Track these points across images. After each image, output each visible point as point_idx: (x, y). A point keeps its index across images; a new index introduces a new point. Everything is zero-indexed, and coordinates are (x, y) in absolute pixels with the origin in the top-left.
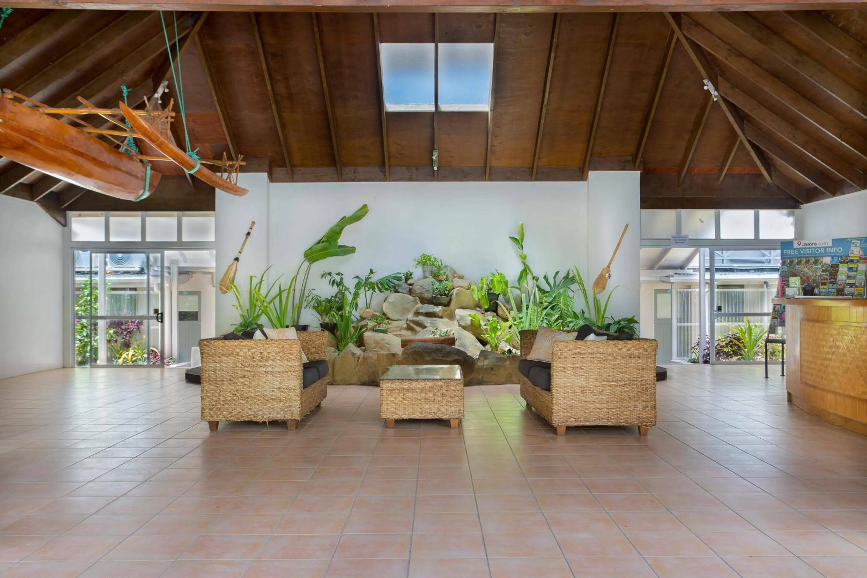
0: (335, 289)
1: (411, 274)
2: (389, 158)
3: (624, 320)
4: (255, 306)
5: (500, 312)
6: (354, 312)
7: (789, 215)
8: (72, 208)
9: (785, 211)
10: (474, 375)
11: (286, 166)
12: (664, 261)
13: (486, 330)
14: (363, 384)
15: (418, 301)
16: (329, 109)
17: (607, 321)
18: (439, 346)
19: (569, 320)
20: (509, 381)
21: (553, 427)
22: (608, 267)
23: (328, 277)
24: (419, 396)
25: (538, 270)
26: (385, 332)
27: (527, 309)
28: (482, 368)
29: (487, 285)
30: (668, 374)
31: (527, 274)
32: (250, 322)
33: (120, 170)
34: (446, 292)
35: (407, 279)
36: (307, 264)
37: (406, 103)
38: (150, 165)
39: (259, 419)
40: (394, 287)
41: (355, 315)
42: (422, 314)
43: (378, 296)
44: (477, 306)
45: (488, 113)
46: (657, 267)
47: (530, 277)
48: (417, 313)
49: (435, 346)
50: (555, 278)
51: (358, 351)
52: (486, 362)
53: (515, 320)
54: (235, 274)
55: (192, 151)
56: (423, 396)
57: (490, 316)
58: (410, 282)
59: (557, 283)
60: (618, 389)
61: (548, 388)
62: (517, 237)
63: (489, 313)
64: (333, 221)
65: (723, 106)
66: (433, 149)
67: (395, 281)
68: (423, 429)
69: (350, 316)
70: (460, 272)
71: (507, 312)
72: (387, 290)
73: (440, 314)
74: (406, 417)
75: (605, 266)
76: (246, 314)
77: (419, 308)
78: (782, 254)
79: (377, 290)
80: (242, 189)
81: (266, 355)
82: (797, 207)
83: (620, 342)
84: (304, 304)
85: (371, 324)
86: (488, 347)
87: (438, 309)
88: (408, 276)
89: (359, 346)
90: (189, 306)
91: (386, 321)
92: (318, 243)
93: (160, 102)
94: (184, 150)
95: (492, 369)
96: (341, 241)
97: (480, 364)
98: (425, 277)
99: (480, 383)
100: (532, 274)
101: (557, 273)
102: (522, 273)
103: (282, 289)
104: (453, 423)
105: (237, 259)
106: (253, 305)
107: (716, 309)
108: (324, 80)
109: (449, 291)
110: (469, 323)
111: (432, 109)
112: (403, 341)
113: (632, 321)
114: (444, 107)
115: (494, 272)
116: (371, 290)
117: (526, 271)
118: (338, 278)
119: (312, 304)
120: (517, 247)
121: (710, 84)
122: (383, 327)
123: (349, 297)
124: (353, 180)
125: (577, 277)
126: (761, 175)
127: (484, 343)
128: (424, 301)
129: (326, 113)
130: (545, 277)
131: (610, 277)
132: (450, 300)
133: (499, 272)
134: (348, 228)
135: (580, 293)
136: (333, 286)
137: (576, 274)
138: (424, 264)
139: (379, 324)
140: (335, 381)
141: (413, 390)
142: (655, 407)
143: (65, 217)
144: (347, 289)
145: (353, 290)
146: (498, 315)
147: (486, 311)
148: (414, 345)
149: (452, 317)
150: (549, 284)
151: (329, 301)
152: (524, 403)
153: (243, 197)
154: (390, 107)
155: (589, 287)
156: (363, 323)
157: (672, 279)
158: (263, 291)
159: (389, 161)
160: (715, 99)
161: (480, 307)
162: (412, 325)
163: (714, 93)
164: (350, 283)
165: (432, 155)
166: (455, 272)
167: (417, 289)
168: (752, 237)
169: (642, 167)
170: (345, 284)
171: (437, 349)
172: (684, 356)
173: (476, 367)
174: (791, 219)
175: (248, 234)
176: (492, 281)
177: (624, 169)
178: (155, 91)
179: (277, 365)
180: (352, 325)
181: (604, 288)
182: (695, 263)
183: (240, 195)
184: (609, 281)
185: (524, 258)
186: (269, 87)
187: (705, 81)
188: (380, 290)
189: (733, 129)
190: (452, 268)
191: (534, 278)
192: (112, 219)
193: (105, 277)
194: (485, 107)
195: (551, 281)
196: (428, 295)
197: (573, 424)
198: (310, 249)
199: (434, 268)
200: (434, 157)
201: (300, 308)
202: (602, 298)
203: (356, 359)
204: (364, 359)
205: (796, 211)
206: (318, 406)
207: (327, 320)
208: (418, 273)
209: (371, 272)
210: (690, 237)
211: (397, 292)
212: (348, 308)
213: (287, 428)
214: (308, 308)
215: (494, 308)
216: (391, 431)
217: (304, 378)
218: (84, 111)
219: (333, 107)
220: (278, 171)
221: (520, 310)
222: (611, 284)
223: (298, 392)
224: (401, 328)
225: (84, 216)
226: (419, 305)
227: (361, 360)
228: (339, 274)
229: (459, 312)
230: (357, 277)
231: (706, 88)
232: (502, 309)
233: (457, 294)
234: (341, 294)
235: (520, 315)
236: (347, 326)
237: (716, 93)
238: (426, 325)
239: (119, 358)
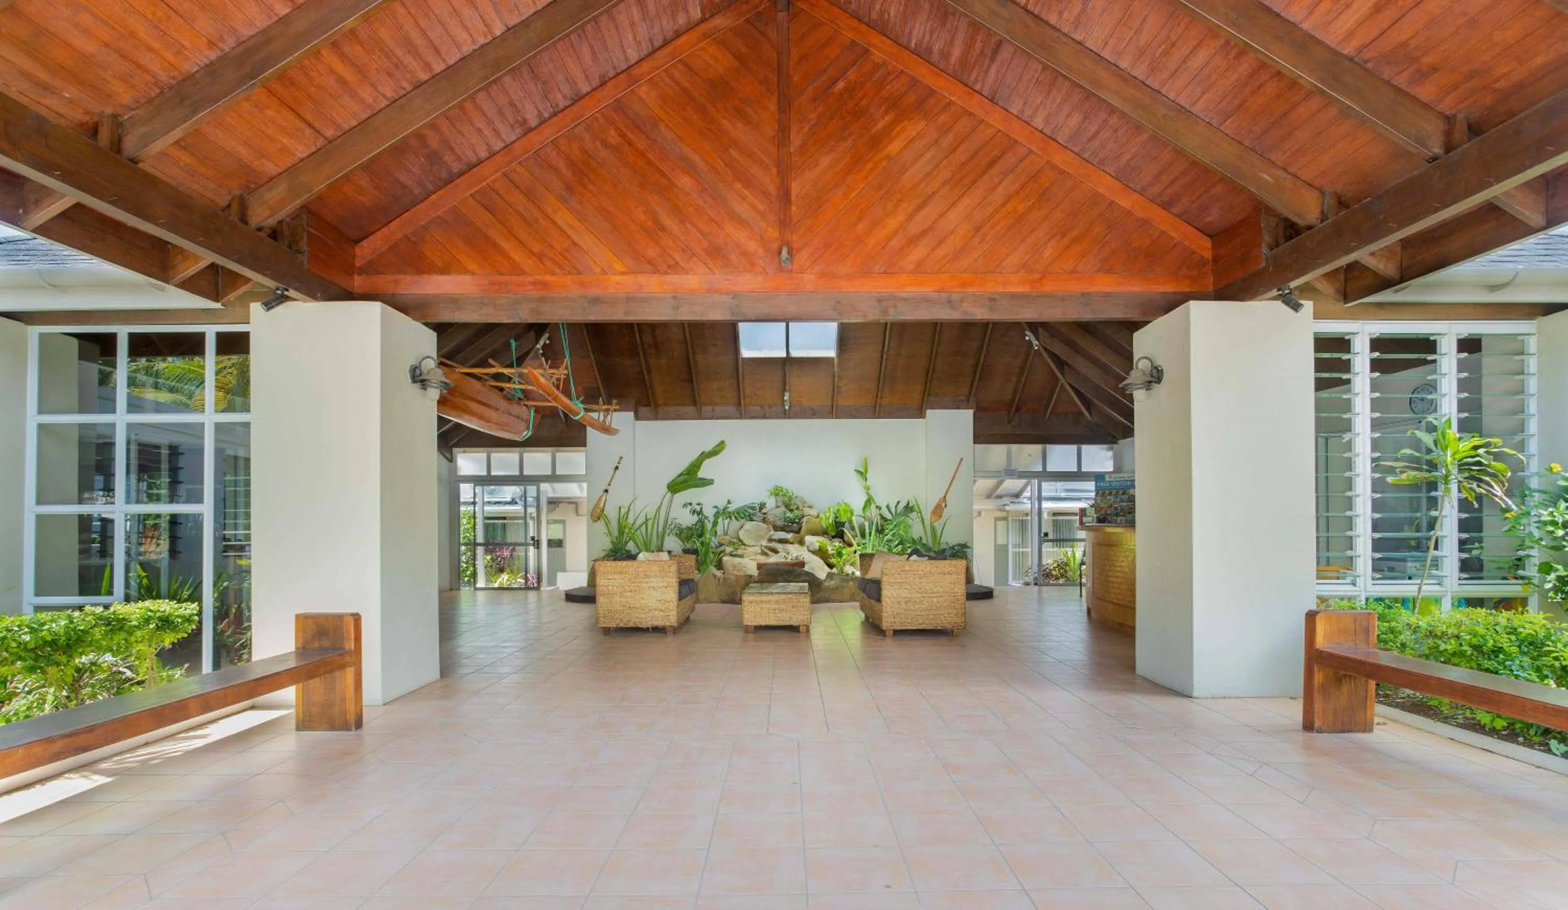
0: (695, 518)
1: (765, 504)
2: (744, 398)
3: (959, 545)
4: (623, 533)
5: (846, 539)
6: (713, 538)
7: (1109, 449)
8: (457, 445)
9: (1105, 446)
10: (821, 594)
11: (650, 406)
12: (999, 491)
13: (833, 555)
14: (724, 602)
15: (771, 528)
16: (691, 355)
17: (943, 546)
18: (790, 568)
19: (909, 545)
20: (852, 599)
21: (883, 630)
22: (945, 497)
23: (689, 507)
24: (774, 606)
25: (882, 499)
26: (741, 556)
27: (870, 536)
28: (828, 588)
29: (834, 513)
30: (994, 594)
31: (870, 504)
32: (619, 549)
33: (511, 414)
34: (797, 521)
35: (761, 509)
36: (669, 494)
37: (760, 350)
38: (534, 408)
39: (644, 626)
40: (749, 516)
41: (714, 541)
42: (775, 540)
43: (735, 524)
44: (824, 533)
45: (833, 359)
46: (994, 495)
47: (873, 506)
48: (770, 540)
49: (786, 568)
50: (896, 507)
51: (719, 573)
52: (833, 583)
53: (859, 545)
54: (605, 504)
55: (578, 399)
56: (777, 606)
57: (837, 543)
58: (764, 511)
59: (898, 512)
60: (935, 600)
61: (879, 600)
62: (862, 470)
63: (836, 539)
64: (694, 456)
65: (1045, 355)
66: (784, 390)
67: (750, 510)
68: (777, 634)
69: (709, 543)
70: (809, 502)
71: (852, 539)
72: (743, 518)
73: (791, 541)
74: (764, 624)
75: (942, 496)
76: (615, 540)
77: (772, 535)
78: (1096, 486)
79: (733, 518)
80: (617, 430)
81: (649, 573)
82: (1115, 443)
83: (937, 562)
84: (668, 532)
85: (729, 549)
86: (834, 570)
87: (789, 536)
88: (762, 506)
89: (719, 569)
90: (557, 536)
91: (743, 547)
92: (679, 476)
93: (541, 352)
94: (571, 399)
95: (837, 588)
96: (701, 474)
97: (826, 584)
98: (778, 507)
99: (827, 601)
100: (875, 503)
101: (898, 503)
102: (866, 503)
103: (648, 517)
104: (802, 629)
105: (606, 491)
106: (621, 532)
107: (1043, 535)
108: (687, 332)
109: (800, 520)
110: (817, 548)
111: (784, 355)
112: (758, 564)
113: (964, 546)
114: (795, 353)
115: (840, 501)
116: (728, 520)
117: (869, 502)
118: (698, 508)
119: (674, 531)
120: (861, 480)
121: (1030, 334)
122: (740, 552)
123: (709, 526)
124: (711, 419)
125: (916, 507)
126: (1081, 414)
127: (831, 566)
128: (776, 528)
129: (688, 359)
130: (888, 507)
131: (946, 506)
132: (800, 528)
133: (845, 501)
134: (707, 462)
135: (919, 520)
136: (693, 514)
137: (915, 503)
138: (777, 495)
139: (736, 549)
140: (699, 600)
141: (769, 602)
142: (965, 614)
143: (451, 453)
144: (706, 518)
145: (712, 519)
146: (844, 541)
147: (833, 537)
148: (768, 568)
149: (801, 542)
150: (890, 512)
151: (689, 529)
152: (863, 615)
153: (615, 437)
154: (746, 353)
155: (927, 517)
156: (722, 548)
157: (1007, 508)
158: (630, 521)
159: (745, 401)
160: (1036, 348)
161: (827, 534)
162: (766, 551)
163: (1035, 342)
164: (709, 512)
165: (783, 396)
166: (805, 502)
167: (770, 518)
168: (1075, 470)
169: (975, 406)
170: (705, 513)
171: (789, 571)
172: (1019, 580)
173: (823, 587)
174: (1110, 453)
175: (617, 468)
176: (838, 510)
177: (958, 408)
178: (537, 342)
179: (656, 582)
180: (711, 550)
181: (940, 517)
182: (1027, 494)
183: (613, 435)
184: (945, 510)
185: (868, 488)
186: (638, 338)
187: (1027, 333)
188: (736, 519)
189: (1054, 374)
190: (802, 498)
191: (877, 507)
192: (493, 455)
193: (483, 507)
194: (832, 353)
195: (893, 510)
196: (780, 523)
197: (899, 628)
198: (673, 481)
199: (786, 499)
200: (785, 398)
201: (663, 536)
202: (938, 525)
203: (717, 581)
204: (724, 579)
205: (1115, 446)
206: (688, 618)
207: (688, 546)
208: (771, 503)
209: (729, 502)
210: (1020, 470)
211: (752, 520)
212: (708, 536)
213: (666, 633)
214: (671, 535)
215: (840, 535)
216: (751, 636)
217: (680, 592)
218: (492, 371)
219: (694, 353)
220: (643, 410)
221: (863, 536)
222: (946, 512)
223: (675, 603)
224: (756, 554)
225: (469, 452)
226: (772, 532)
227: (721, 580)
228: (699, 504)
229: (809, 539)
230: (716, 507)
231: (1027, 338)
232: (848, 535)
233: (807, 522)
234: (701, 523)
235: (864, 541)
236: (707, 552)
237: (1037, 342)
238: (780, 550)
239: (495, 582)
